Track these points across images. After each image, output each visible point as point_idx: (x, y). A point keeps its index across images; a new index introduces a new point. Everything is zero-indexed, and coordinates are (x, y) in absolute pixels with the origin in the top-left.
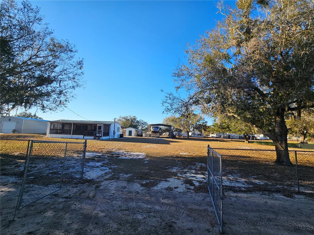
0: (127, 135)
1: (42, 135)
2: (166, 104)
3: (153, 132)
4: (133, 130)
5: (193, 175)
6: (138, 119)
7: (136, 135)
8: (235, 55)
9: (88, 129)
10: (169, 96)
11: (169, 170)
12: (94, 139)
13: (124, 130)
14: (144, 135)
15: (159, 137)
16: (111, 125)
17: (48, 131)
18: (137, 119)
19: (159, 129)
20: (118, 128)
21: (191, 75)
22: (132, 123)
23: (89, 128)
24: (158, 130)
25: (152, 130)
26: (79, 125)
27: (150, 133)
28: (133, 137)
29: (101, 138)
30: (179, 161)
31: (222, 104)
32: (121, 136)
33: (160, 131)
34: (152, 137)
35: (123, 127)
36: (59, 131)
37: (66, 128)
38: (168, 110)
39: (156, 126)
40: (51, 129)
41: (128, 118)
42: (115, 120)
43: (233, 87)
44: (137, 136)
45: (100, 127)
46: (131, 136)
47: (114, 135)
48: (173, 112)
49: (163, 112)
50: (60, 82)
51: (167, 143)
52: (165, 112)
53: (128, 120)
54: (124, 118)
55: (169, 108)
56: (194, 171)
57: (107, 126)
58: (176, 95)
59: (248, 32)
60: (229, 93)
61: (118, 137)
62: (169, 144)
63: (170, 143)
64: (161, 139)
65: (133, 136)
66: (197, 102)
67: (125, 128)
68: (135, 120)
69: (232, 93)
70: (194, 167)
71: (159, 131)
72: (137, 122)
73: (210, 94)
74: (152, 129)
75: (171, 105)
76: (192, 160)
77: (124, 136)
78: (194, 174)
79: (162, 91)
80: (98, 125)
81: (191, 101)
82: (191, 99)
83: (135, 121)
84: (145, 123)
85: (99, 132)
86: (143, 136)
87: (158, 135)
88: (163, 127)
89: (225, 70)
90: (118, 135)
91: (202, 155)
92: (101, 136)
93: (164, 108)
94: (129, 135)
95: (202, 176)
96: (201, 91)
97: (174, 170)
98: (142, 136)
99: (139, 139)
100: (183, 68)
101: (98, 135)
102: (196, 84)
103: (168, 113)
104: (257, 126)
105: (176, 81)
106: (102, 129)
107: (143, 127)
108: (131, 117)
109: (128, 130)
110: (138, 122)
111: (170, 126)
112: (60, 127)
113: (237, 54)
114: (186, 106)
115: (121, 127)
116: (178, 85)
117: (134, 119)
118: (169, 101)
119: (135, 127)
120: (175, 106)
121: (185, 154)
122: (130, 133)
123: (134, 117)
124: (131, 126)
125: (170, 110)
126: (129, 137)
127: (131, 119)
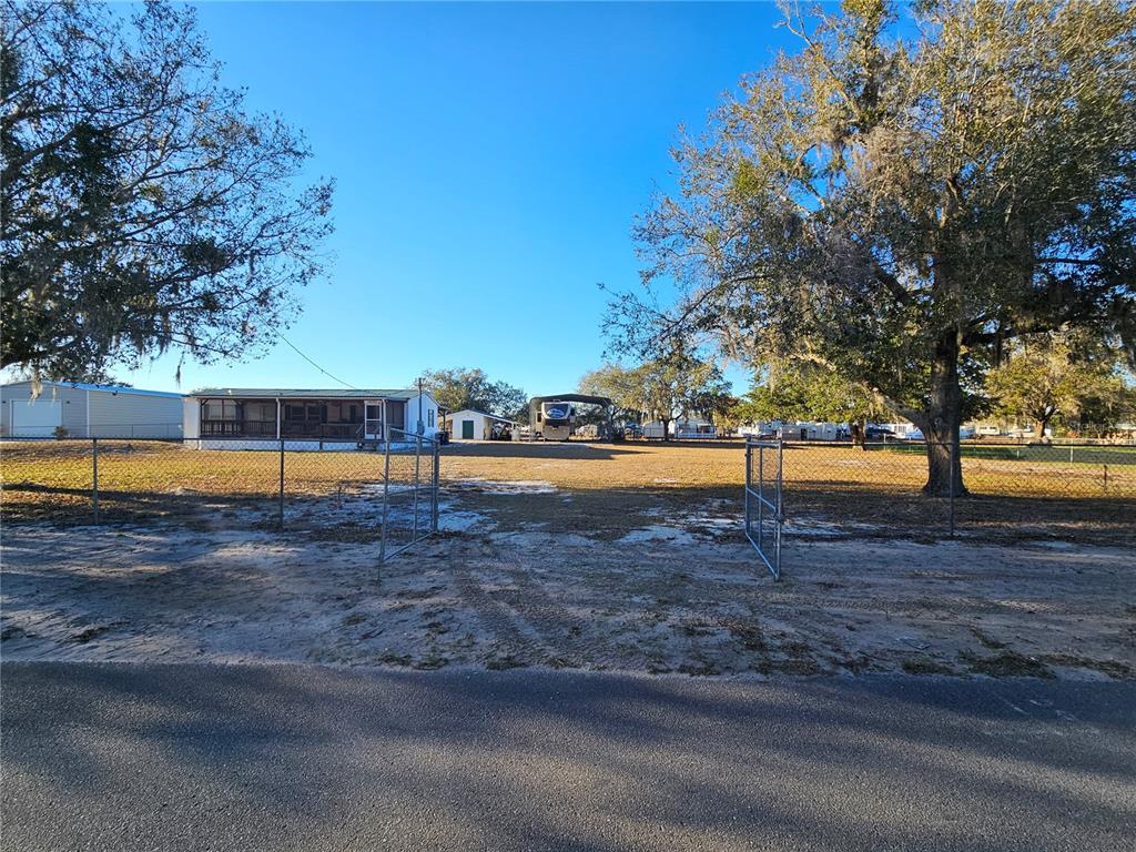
0: (456, 437)
1: (175, 444)
2: (612, 330)
3: (548, 422)
4: (478, 419)
5: (705, 520)
6: (491, 380)
7: (488, 435)
8: (827, 172)
9: (329, 420)
10: (621, 301)
11: (640, 513)
12: (360, 449)
13: (448, 418)
14: (514, 434)
15: (568, 440)
16: (410, 402)
17: (191, 428)
18: (487, 381)
19: (569, 412)
20: (431, 413)
21: (690, 234)
22: (471, 395)
23: (333, 414)
24: (566, 417)
25: (545, 416)
26: (296, 404)
27: (539, 426)
28: (478, 442)
29: (383, 446)
30: (658, 496)
31: (785, 328)
32: (444, 437)
33: (572, 420)
34: (546, 440)
35: (445, 410)
36: (229, 428)
37: (254, 415)
38: (621, 348)
39: (558, 402)
40: (204, 422)
41: (453, 377)
42: (420, 385)
43: (816, 279)
44: (492, 439)
45: (373, 411)
46: (472, 438)
48: (638, 353)
49: (605, 352)
51: (606, 455)
52: (609, 353)
53: (457, 383)
54: (442, 378)
55: (624, 340)
56: (705, 514)
57: (397, 405)
58: (644, 299)
59: (870, 96)
60: (805, 296)
62: (611, 459)
63: (613, 456)
64: (580, 447)
65: (479, 437)
66: (708, 322)
67: (449, 413)
68: (480, 383)
69: (814, 295)
70: (704, 507)
71: (568, 420)
72: (486, 389)
73: (748, 296)
74: (546, 411)
75: (631, 332)
76: (695, 493)
77: (450, 440)
78: (706, 517)
79: (602, 286)
80: (366, 402)
81: (691, 317)
82: (690, 310)
83: (481, 388)
84: (517, 392)
85: (373, 428)
86: (513, 438)
87: (565, 432)
88: (581, 404)
89: (794, 221)
91: (719, 481)
92: (382, 441)
93: (609, 340)
94: (464, 437)
95: (730, 521)
96: (721, 287)
97: (654, 513)
98: (509, 437)
99: (500, 444)
100: (667, 211)
101: (368, 436)
102: (706, 261)
103: (623, 356)
104: (881, 392)
105: (642, 254)
106: (383, 417)
107: (507, 408)
108: (467, 372)
109: (458, 419)
110: (492, 389)
111: (605, 402)
112: (231, 412)
113: (833, 169)
114: (677, 333)
115: (439, 409)
116: (649, 266)
117: (475, 379)
118: (623, 319)
119: (481, 407)
120: (644, 335)
121: (668, 481)
122: (468, 429)
123: (477, 372)
124: (470, 404)
125: (628, 348)
126: (464, 441)
127: (467, 379)
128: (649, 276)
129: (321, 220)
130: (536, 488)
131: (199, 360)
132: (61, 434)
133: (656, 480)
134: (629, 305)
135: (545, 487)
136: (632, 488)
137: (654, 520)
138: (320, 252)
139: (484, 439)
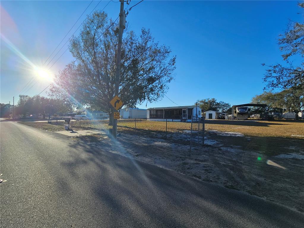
0: (207, 118)
2: (269, 79)
3: (239, 113)
4: (214, 113)
6: (218, 101)
10: (273, 68)
11: (285, 148)
12: (181, 121)
13: (204, 113)
14: (226, 117)
15: (247, 119)
16: (194, 109)
17: (148, 117)
18: (216, 102)
19: (248, 110)
20: (199, 111)
22: (211, 106)
23: (175, 113)
24: (246, 111)
26: (167, 111)
27: (235, 115)
29: (187, 121)
30: (294, 142)
33: (249, 112)
34: (238, 119)
36: (154, 116)
37: (159, 113)
38: (273, 85)
39: (243, 107)
40: (150, 115)
41: (206, 101)
42: (196, 104)
44: (218, 119)
45: (184, 112)
46: (212, 119)
48: (282, 86)
49: (265, 88)
51: (266, 125)
52: (267, 88)
53: (207, 103)
54: (202, 102)
55: (275, 82)
57: (190, 109)
65: (214, 118)
67: (205, 111)
68: (214, 102)
71: (247, 112)
72: (216, 104)
74: (238, 110)
75: (278, 79)
79: (264, 65)
80: (183, 109)
83: (215, 104)
84: (227, 104)
85: (184, 116)
86: (226, 119)
87: (246, 117)
88: (252, 107)
92: (187, 119)
93: (267, 83)
94: (209, 118)
97: (293, 148)
98: (224, 118)
99: (221, 120)
101: (183, 118)
103: (274, 88)
105: (284, 49)
106: (187, 113)
107: (224, 109)
108: (210, 99)
109: (207, 113)
110: (218, 104)
111: (264, 106)
112: (155, 113)
115: (202, 110)
117: (212, 101)
118: (274, 75)
119: (215, 109)
122: (210, 116)
123: (213, 99)
124: (211, 109)
125: (277, 85)
126: (209, 119)
127: (210, 102)
128: (287, 56)
129: (173, 66)
130: (236, 134)
131: (150, 102)
132: (129, 118)
133: (292, 135)
134: (277, 69)
135: (239, 134)
136: (279, 137)
137: (293, 151)
138: (173, 74)
139: (216, 119)
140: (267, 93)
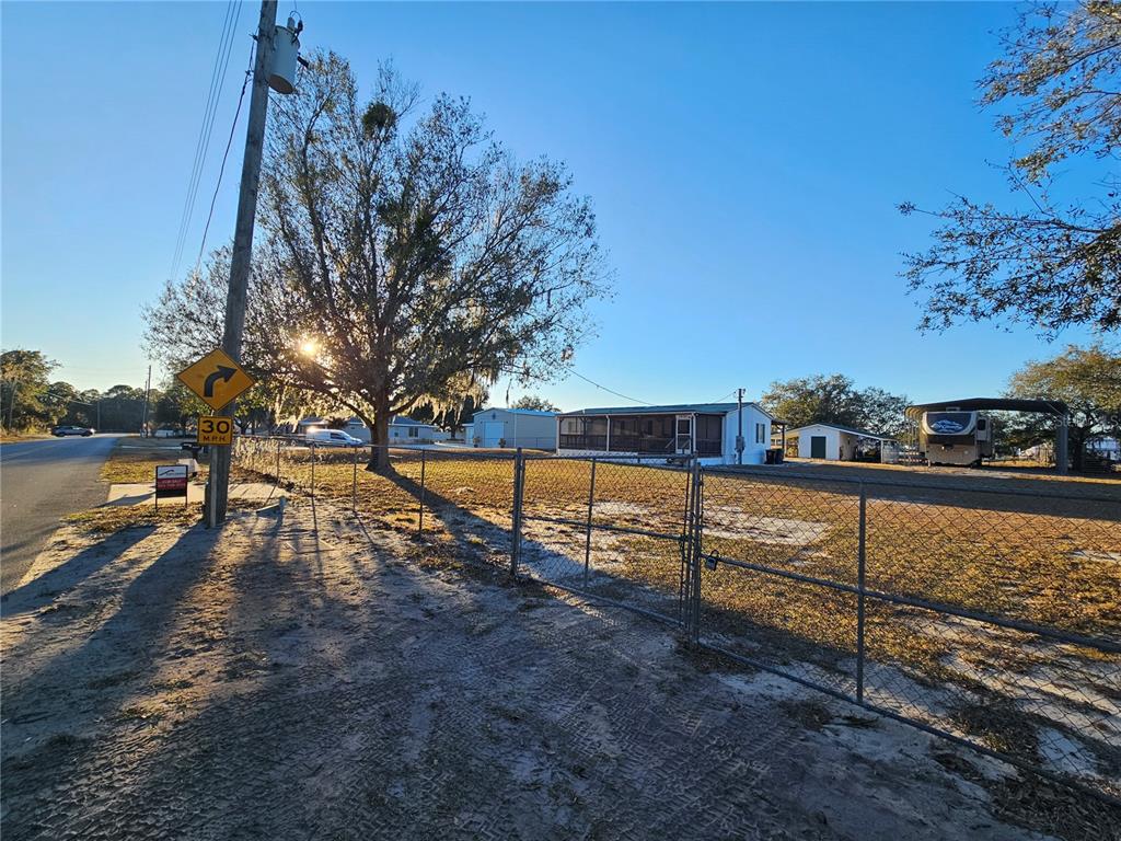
0: (802, 455)
3: (932, 440)
4: (833, 437)
6: (858, 387)
7: (847, 453)
12: (668, 466)
16: (728, 416)
18: (853, 389)
19: (973, 424)
20: (760, 427)
25: (928, 431)
28: (829, 463)
32: (774, 457)
34: (935, 465)
35: (782, 424)
36: (578, 440)
39: (953, 411)
40: (562, 435)
42: (740, 397)
44: (853, 460)
45: (685, 426)
46: (823, 457)
47: (740, 452)
50: (549, 295)
53: (812, 393)
54: (793, 388)
57: (711, 419)
61: (762, 459)
67: (791, 428)
71: (972, 435)
72: (850, 399)
74: (929, 424)
77: (785, 459)
80: (677, 417)
83: (843, 397)
84: (897, 400)
85: (684, 443)
86: (882, 460)
87: (970, 455)
90: (762, 454)
94: (812, 456)
98: (876, 458)
101: (677, 451)
106: (693, 432)
108: (825, 380)
109: (805, 435)
110: (858, 399)
115: (774, 423)
117: (835, 387)
122: (818, 446)
123: (838, 378)
124: (825, 416)
126: (812, 461)
127: (824, 388)
132: (503, 444)
139: (840, 460)
140: (1084, 354)
